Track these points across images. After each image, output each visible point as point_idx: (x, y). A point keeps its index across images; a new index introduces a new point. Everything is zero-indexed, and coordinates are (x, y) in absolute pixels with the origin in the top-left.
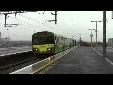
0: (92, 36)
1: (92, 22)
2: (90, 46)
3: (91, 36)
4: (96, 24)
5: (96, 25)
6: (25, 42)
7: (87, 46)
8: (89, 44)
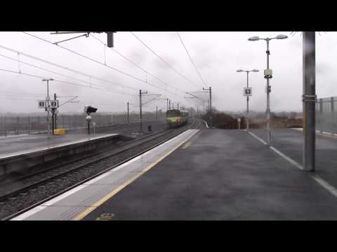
0: (248, 92)
1: (250, 40)
2: (243, 126)
3: (246, 93)
4: (266, 50)
5: (268, 52)
6: (29, 118)
7: (230, 128)
8: (239, 120)
